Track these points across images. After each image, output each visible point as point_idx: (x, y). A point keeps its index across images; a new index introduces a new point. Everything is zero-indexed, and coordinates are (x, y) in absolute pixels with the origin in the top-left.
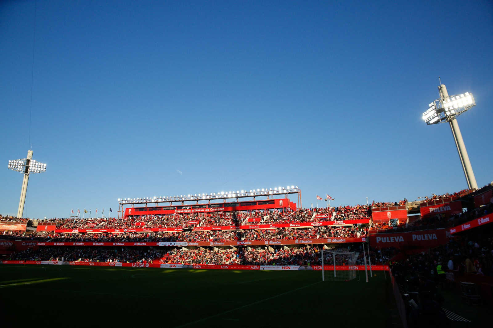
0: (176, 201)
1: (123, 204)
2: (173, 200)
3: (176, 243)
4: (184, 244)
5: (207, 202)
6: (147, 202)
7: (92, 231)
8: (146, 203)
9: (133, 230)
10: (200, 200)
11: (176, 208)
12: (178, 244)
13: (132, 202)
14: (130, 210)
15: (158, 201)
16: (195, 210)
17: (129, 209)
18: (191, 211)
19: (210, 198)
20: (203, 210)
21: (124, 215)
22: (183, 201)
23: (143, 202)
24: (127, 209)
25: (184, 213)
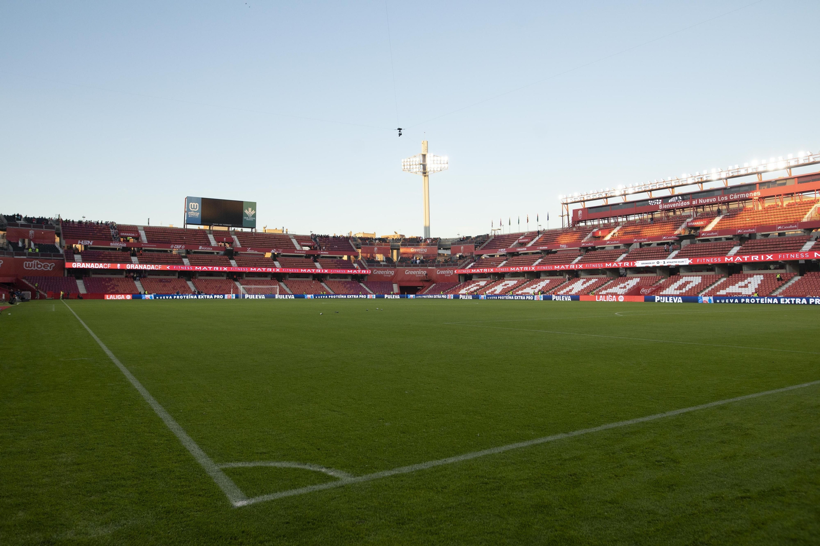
0: (660, 189)
1: (567, 204)
2: (654, 188)
3: (666, 261)
4: (683, 262)
5: (721, 185)
6: (608, 196)
7: (526, 249)
8: (606, 198)
9: (590, 244)
10: (706, 181)
11: (660, 201)
12: (671, 262)
13: (582, 199)
14: (580, 212)
15: (626, 193)
16: (698, 201)
17: (578, 210)
18: (691, 202)
19: (728, 176)
20: (714, 200)
21: (571, 222)
22: (672, 187)
23: (601, 196)
24: (575, 212)
25: (677, 209)
